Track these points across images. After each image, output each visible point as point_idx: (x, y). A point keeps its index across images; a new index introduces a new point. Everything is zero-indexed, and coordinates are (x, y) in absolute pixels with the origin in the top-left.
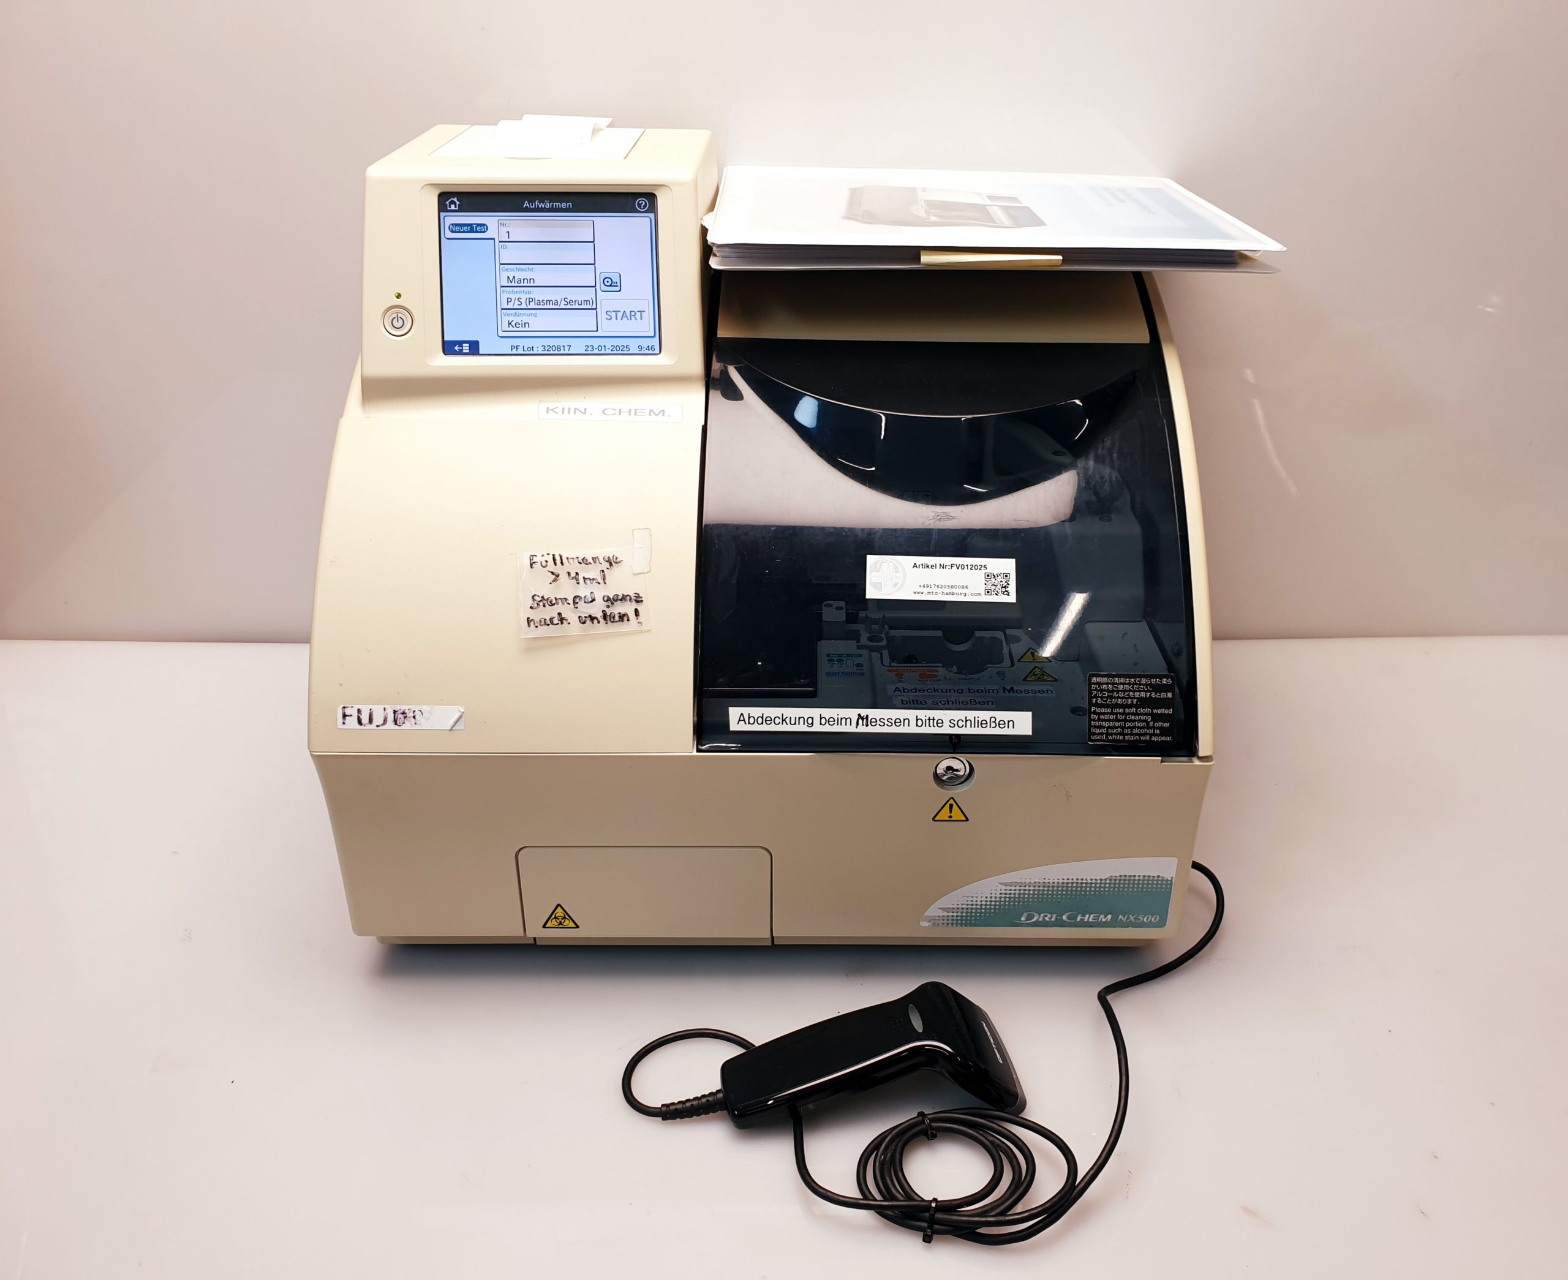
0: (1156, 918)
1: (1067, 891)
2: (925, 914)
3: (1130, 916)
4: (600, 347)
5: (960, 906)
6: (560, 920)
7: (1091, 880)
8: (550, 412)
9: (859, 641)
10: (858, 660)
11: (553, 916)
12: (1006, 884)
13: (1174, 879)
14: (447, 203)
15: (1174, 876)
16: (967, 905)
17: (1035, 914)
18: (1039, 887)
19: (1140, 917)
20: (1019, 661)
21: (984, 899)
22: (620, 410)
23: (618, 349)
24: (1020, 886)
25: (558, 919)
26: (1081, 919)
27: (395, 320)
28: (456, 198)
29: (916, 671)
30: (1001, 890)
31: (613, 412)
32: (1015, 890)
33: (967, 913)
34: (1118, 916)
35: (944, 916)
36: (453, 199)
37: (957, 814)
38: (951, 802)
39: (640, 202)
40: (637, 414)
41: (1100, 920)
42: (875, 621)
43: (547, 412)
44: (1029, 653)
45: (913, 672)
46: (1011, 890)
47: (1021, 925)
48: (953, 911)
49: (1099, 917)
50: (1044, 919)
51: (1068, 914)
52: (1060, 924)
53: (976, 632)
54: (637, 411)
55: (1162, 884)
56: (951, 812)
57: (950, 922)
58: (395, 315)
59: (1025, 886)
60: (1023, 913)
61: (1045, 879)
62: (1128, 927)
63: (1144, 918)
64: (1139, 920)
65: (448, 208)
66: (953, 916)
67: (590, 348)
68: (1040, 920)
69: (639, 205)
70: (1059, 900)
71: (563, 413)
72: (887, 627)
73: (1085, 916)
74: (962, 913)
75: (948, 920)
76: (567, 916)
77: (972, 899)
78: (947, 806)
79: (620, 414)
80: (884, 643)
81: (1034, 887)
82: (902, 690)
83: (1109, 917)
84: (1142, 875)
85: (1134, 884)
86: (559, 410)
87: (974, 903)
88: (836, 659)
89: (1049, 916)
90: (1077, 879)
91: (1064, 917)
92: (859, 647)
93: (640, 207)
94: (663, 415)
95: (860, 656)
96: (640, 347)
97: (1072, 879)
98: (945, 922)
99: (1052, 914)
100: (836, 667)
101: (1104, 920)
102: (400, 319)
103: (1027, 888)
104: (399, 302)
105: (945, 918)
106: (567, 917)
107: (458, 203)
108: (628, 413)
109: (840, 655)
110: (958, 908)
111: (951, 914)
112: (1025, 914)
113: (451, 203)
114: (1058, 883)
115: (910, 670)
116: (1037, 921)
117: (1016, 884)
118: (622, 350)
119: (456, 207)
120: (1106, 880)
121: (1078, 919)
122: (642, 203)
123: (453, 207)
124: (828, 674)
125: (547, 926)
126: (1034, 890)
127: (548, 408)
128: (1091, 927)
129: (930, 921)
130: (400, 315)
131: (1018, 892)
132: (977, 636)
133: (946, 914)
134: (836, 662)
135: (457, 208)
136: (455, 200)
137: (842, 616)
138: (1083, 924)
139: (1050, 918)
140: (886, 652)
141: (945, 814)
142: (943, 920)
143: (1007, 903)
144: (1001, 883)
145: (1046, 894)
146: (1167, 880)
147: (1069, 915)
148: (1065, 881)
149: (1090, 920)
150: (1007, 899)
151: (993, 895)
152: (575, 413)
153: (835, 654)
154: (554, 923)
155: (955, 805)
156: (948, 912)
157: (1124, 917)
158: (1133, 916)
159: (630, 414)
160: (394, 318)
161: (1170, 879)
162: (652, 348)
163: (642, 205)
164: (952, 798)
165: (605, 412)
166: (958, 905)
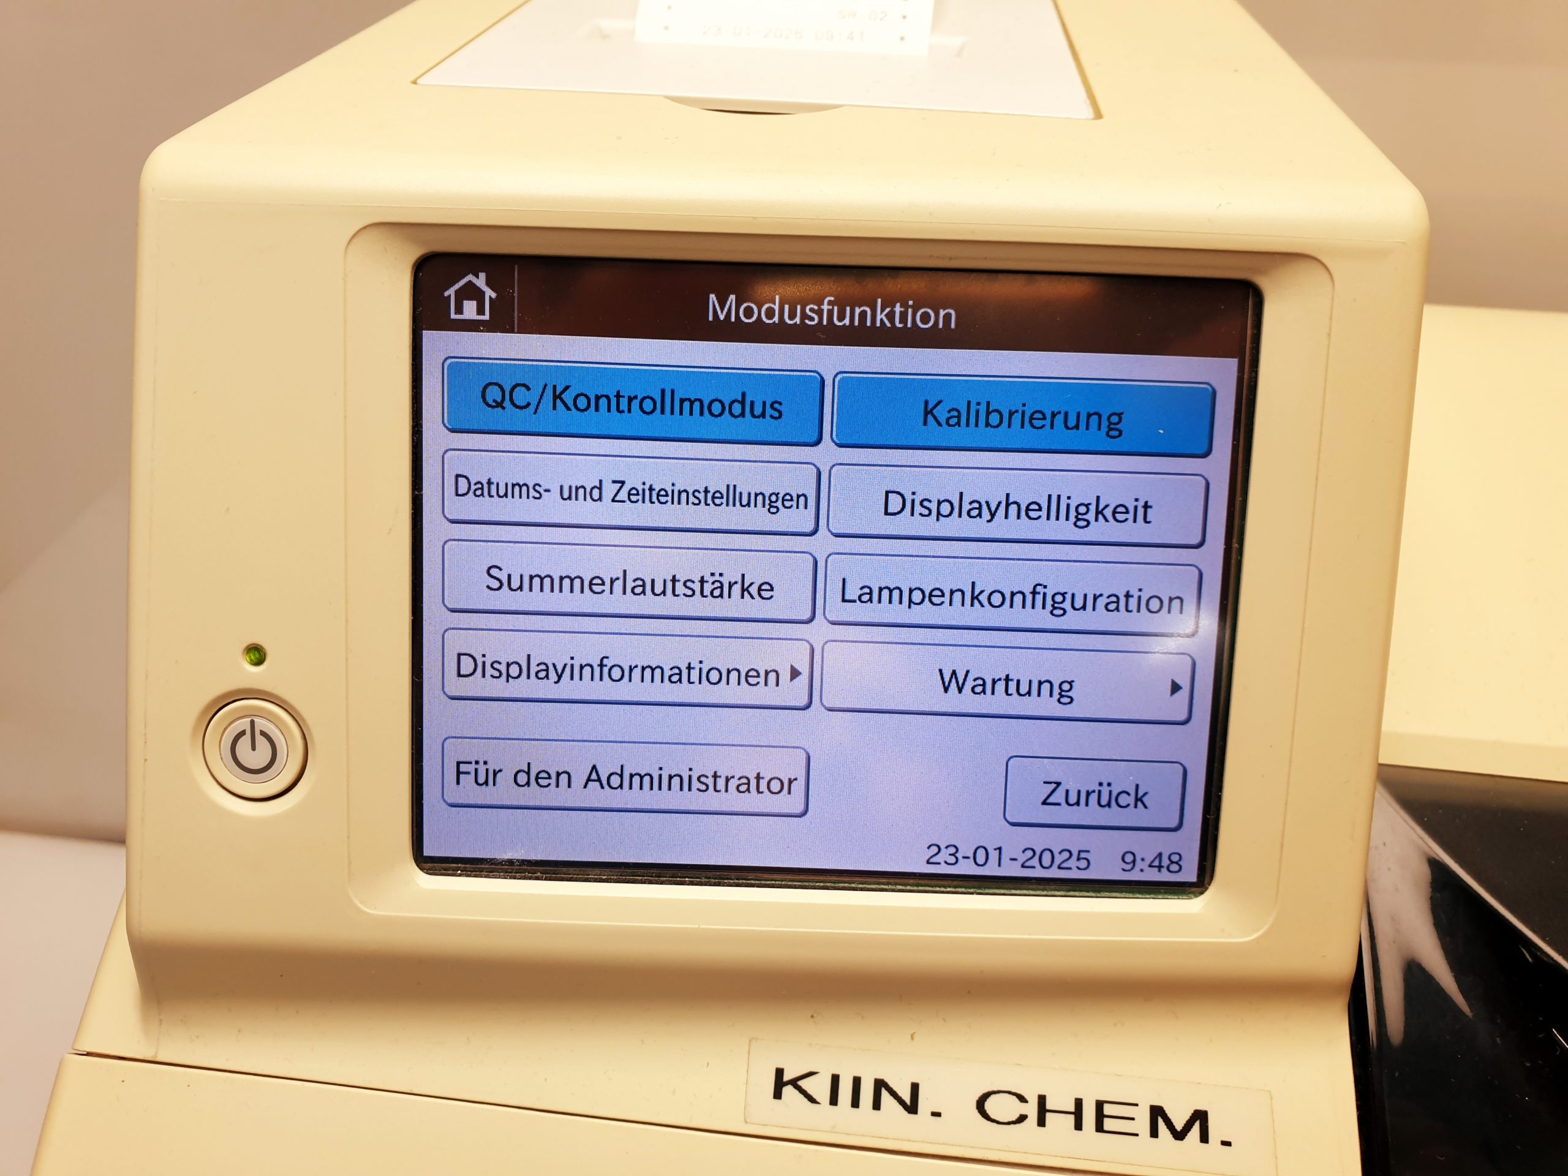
4: (981, 854)
8: (788, 1091)
14: (451, 292)
27: (245, 741)
28: (482, 276)
36: (470, 277)
40: (1108, 1124)
54: (1106, 1106)
58: (243, 724)
65: (453, 316)
71: (834, 1098)
79: (1041, 1122)
96: (1129, 858)
102: (260, 740)
104: (251, 675)
107: (489, 293)
113: (462, 296)
118: (1059, 867)
119: (480, 310)
123: (470, 310)
127: (780, 1072)
130: (261, 724)
135: (487, 317)
136: (481, 281)
152: (877, 1104)
160: (243, 733)
162: (1176, 861)
165: (989, 1106)
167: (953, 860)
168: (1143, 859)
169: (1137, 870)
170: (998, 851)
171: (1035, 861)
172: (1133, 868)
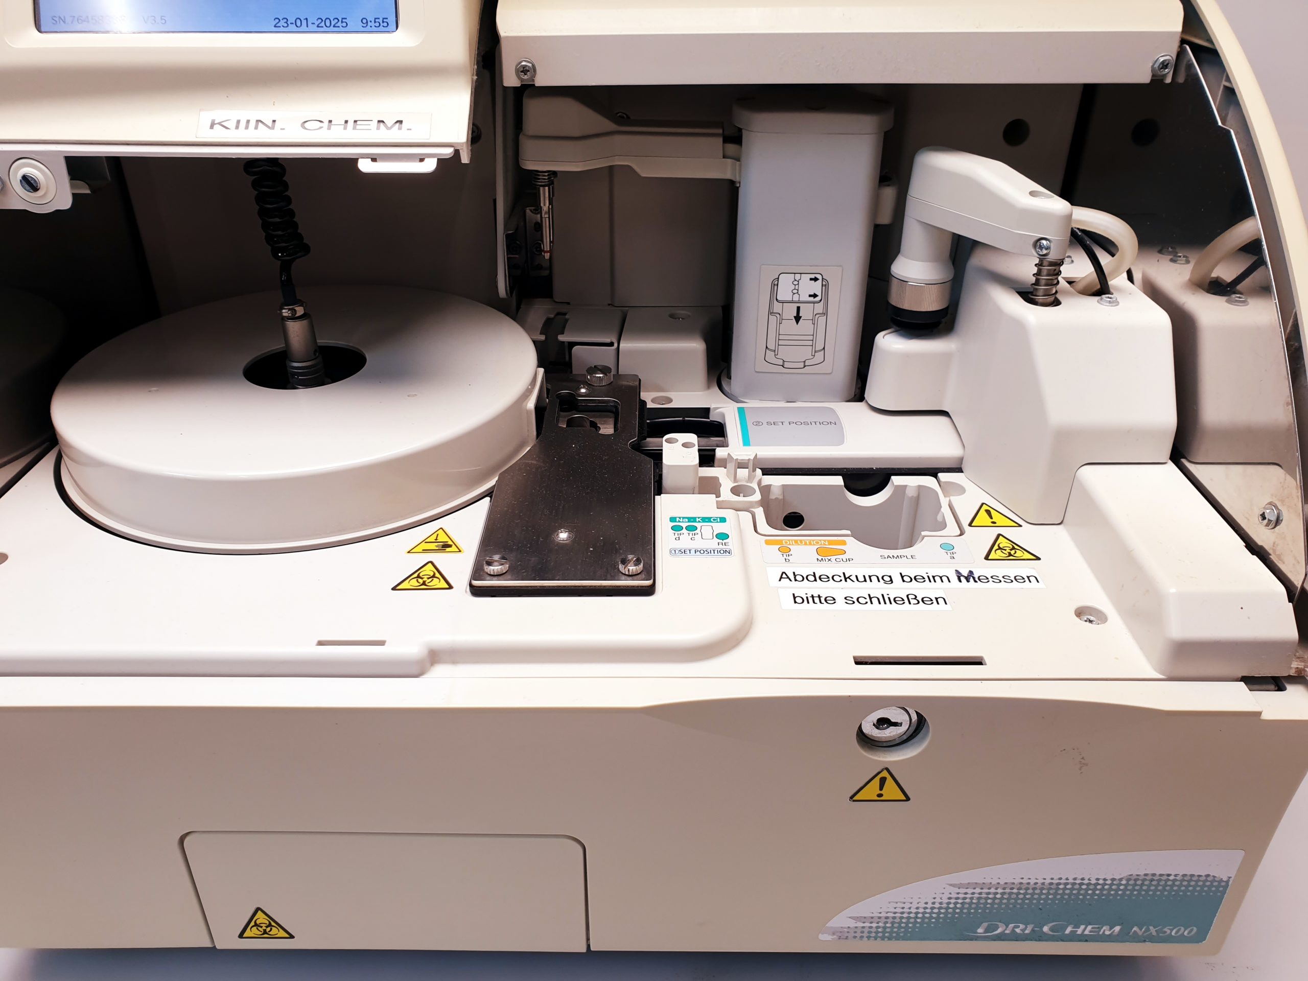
0: (1192, 930)
1: (1055, 894)
2: (827, 925)
3: (1151, 928)
4: (298, 22)
5: (884, 915)
6: (265, 928)
7: (1097, 879)
8: (216, 127)
9: (718, 496)
10: (719, 528)
11: (252, 923)
12: (960, 886)
13: (1231, 880)
15: (1233, 876)
16: (895, 913)
17: (1000, 924)
18: (1012, 889)
19: (1165, 929)
20: (970, 525)
21: (922, 905)
22: (330, 121)
23: (328, 24)
24: (982, 889)
25: (261, 927)
26: (1071, 931)
29: (810, 544)
30: (950, 894)
31: (319, 125)
32: (973, 893)
33: (893, 923)
34: (1133, 927)
35: (856, 927)
37: (890, 790)
38: (885, 774)
40: (358, 127)
41: (1101, 933)
42: (742, 465)
43: (212, 129)
44: (983, 513)
45: (806, 544)
46: (966, 893)
47: (977, 938)
48: (872, 920)
49: (1100, 929)
50: (1013, 931)
51: (1051, 925)
52: (1038, 936)
53: (893, 478)
54: (358, 122)
55: (1212, 886)
56: (881, 789)
57: (865, 934)
59: (989, 889)
60: (982, 923)
61: (1022, 878)
62: (1145, 941)
63: (1172, 930)
64: (1166, 932)
66: (871, 927)
67: (282, 23)
68: (1007, 932)
70: (1040, 907)
71: (237, 127)
72: (759, 472)
73: (1079, 928)
74: (886, 923)
75: (862, 932)
76: (272, 922)
77: (903, 905)
78: (877, 779)
79: (329, 128)
80: (757, 497)
81: (1004, 889)
82: (792, 577)
83: (1117, 929)
84: (1181, 874)
85: (1166, 885)
86: (232, 124)
87: (906, 910)
88: (684, 525)
89: (1022, 926)
90: (1075, 879)
91: (1046, 929)
92: (720, 506)
94: (400, 129)
95: (723, 520)
96: (364, 21)
97: (1067, 879)
98: (859, 935)
99: (1026, 924)
100: (685, 541)
101: (1107, 933)
103: (993, 890)
105: (859, 931)
106: (273, 924)
108: (343, 127)
109: (691, 519)
110: (880, 918)
111: (867, 925)
112: (985, 925)
114: (1043, 884)
115: (801, 541)
116: (1003, 933)
117: (975, 885)
118: (334, 26)
120: (1121, 880)
121: (1068, 931)
124: (673, 552)
125: (245, 935)
126: (1003, 894)
127: (212, 120)
128: (1086, 941)
129: (834, 934)
131: (977, 895)
132: (895, 484)
133: (860, 925)
134: (684, 531)
137: (693, 457)
138: (1073, 938)
139: (1023, 930)
140: (760, 512)
141: (873, 790)
142: (855, 932)
143: (958, 911)
144: (951, 885)
145: (1022, 899)
146: (1221, 880)
147: (1053, 925)
148: (1055, 882)
149: (1087, 932)
150: (958, 906)
151: (938, 900)
152: (256, 128)
153: (683, 518)
154: (255, 931)
155: (889, 779)
156: (864, 923)
157: (1141, 930)
158: (1154, 928)
159: (346, 128)
161: (1225, 879)
162: (384, 22)
164: (887, 769)
165: (306, 125)
166: (880, 913)
167: (286, 25)
168: (371, 22)
169: (369, 27)
170: (306, 21)
171: (323, 24)
172: (367, 26)
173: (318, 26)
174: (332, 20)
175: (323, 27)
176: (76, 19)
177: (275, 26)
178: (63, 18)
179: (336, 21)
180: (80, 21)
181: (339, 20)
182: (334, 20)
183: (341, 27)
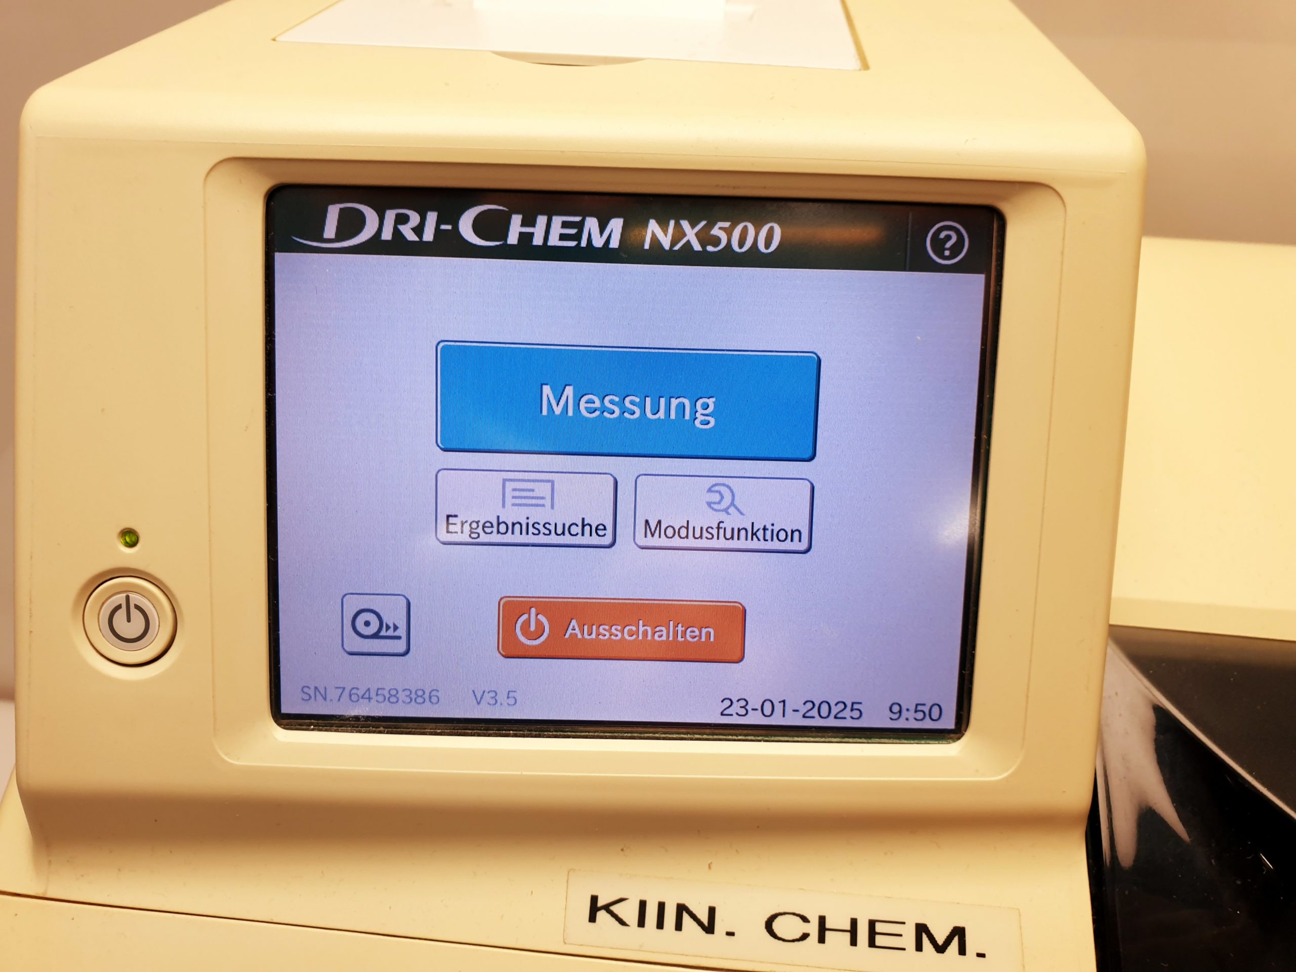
4: (768, 706)
8: (602, 915)
22: (822, 920)
23: (824, 713)
27: (121, 615)
31: (799, 928)
39: (942, 235)
40: (879, 940)
43: (592, 918)
54: (877, 925)
58: (120, 599)
67: (736, 708)
69: (939, 246)
71: (641, 921)
79: (822, 940)
86: (629, 912)
93: (940, 253)
94: (962, 951)
96: (896, 709)
102: (135, 613)
104: (126, 556)
108: (847, 936)
118: (836, 717)
122: (949, 238)
123: (313, 235)
127: (594, 899)
130: (135, 598)
152: (679, 926)
159: (854, 942)
160: (119, 607)
163: (948, 245)
165: (776, 926)
167: (743, 712)
168: (908, 710)
169: (902, 719)
170: (782, 704)
171: (814, 712)
172: (899, 718)
173: (804, 716)
174: (832, 705)
175: (813, 717)
176: (347, 692)
177: (722, 714)
178: (323, 692)
179: (841, 706)
180: (354, 698)
181: (845, 706)
182: (836, 705)
183: (848, 718)
